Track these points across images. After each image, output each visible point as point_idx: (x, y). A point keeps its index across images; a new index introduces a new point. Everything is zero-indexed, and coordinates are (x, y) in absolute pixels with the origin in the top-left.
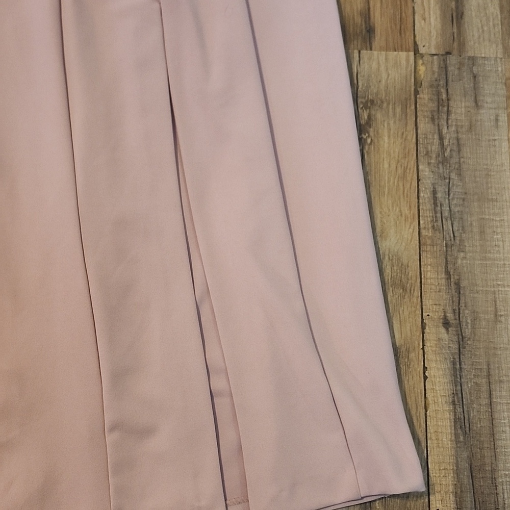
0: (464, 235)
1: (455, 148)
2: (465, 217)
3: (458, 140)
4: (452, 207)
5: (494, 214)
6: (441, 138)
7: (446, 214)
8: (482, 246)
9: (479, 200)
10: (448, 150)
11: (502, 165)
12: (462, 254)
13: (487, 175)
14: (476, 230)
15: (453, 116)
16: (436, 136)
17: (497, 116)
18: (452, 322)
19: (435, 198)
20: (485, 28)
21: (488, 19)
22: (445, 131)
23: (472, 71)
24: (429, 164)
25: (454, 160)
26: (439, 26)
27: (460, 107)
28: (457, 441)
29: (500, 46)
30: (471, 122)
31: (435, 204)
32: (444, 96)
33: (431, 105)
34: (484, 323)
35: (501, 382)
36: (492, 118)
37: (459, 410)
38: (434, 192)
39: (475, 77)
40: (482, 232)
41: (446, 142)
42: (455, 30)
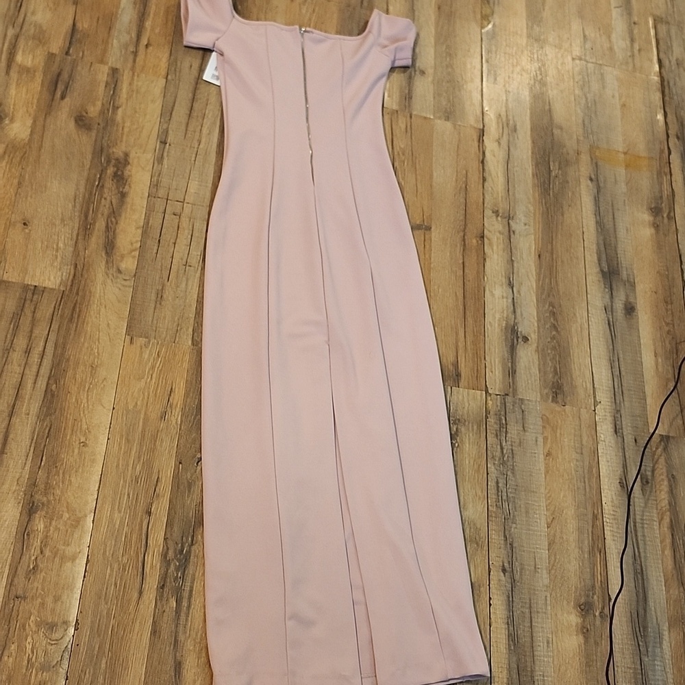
0: (515, 513)
1: (510, 455)
2: (516, 501)
3: (512, 450)
4: (509, 494)
5: (535, 501)
6: (502, 448)
7: (504, 498)
8: (527, 521)
9: (525, 491)
10: (506, 456)
11: (540, 470)
12: (514, 525)
13: (530, 475)
14: (523, 510)
15: (509, 435)
16: (499, 447)
17: (537, 438)
18: (508, 569)
19: (498, 487)
20: (530, 382)
21: (531, 376)
22: (504, 444)
23: (521, 408)
24: (494, 464)
25: (510, 463)
26: (501, 377)
27: (513, 430)
28: (510, 649)
29: (539, 394)
30: (520, 440)
31: (498, 490)
32: (504, 422)
33: (495, 426)
34: (527, 572)
35: (538, 612)
36: (534, 439)
37: (511, 628)
38: (497, 483)
39: (523, 412)
40: (527, 512)
41: (505, 452)
42: (511, 381)
